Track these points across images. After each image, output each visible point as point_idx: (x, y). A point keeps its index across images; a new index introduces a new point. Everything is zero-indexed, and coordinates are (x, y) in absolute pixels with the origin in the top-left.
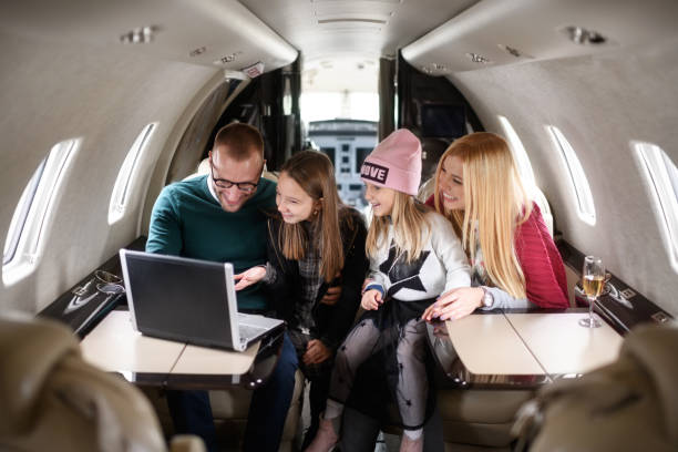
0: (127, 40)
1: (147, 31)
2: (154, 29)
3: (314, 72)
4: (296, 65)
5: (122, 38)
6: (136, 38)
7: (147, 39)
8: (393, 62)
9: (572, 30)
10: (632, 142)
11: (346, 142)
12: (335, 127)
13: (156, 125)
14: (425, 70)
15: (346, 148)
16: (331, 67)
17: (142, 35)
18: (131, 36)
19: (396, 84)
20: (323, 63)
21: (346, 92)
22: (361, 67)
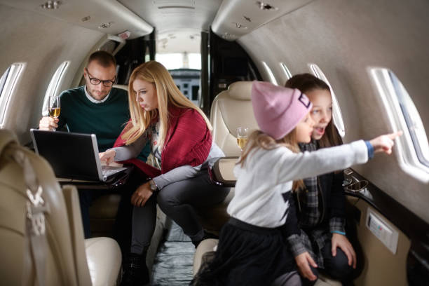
0: (45, 7)
1: (55, 4)
2: (58, 2)
3: (165, 41)
4: (153, 35)
5: (43, 6)
6: (49, 6)
7: (55, 8)
8: (207, 34)
9: (260, 3)
10: (308, 65)
11: (186, 82)
12: (179, 73)
13: (69, 63)
14: (223, 37)
15: (186, 86)
16: (174, 37)
17: (52, 5)
18: (47, 5)
19: (209, 46)
20: (170, 35)
21: (185, 53)
22: (192, 38)
